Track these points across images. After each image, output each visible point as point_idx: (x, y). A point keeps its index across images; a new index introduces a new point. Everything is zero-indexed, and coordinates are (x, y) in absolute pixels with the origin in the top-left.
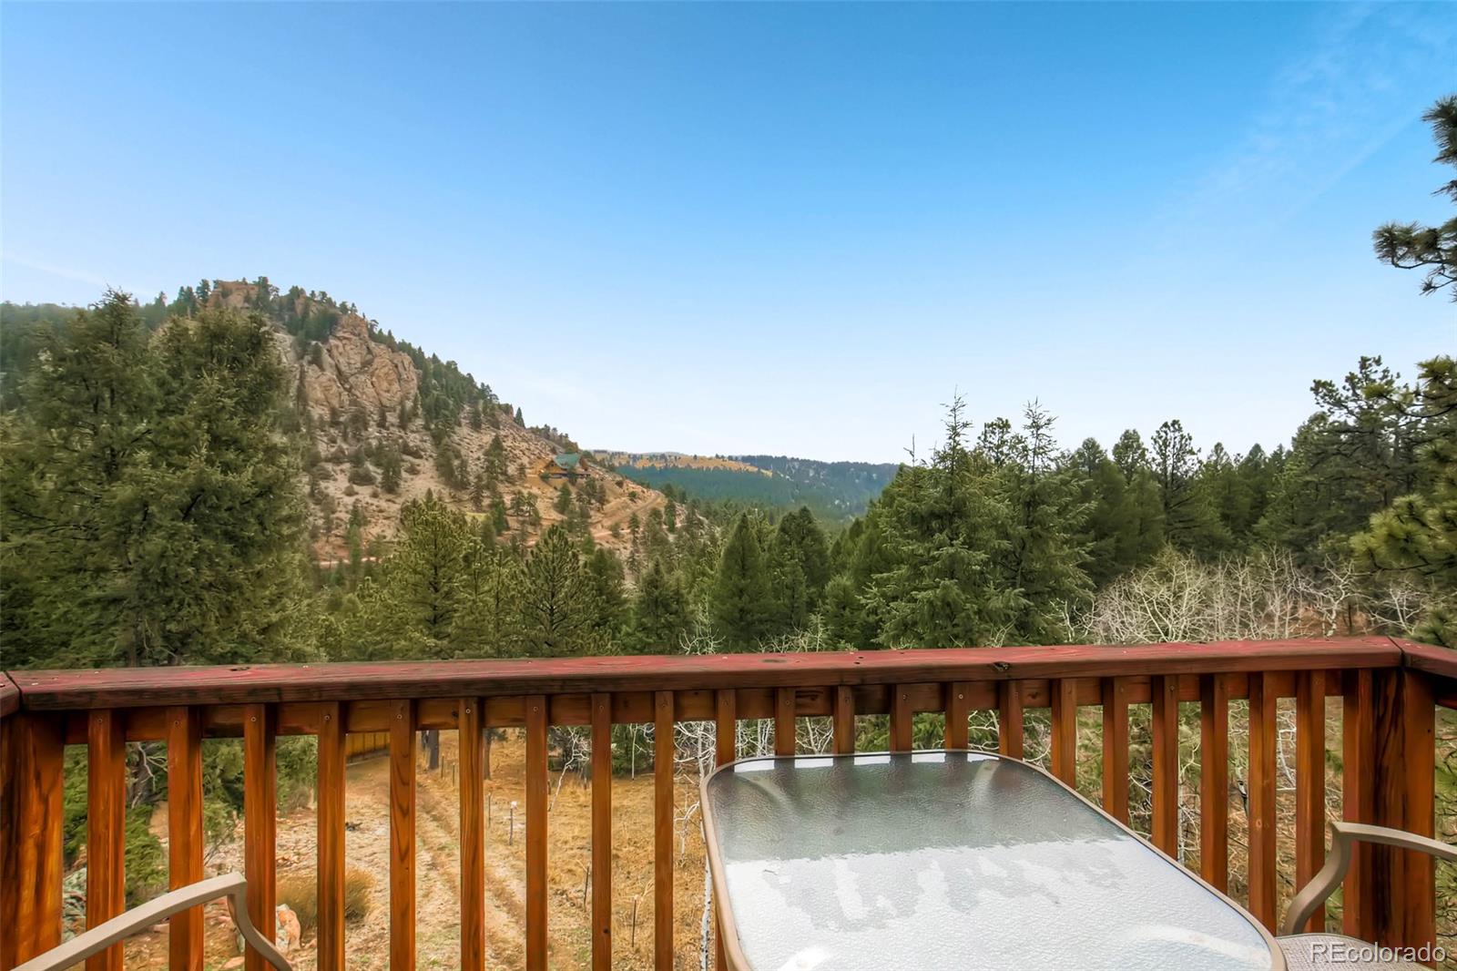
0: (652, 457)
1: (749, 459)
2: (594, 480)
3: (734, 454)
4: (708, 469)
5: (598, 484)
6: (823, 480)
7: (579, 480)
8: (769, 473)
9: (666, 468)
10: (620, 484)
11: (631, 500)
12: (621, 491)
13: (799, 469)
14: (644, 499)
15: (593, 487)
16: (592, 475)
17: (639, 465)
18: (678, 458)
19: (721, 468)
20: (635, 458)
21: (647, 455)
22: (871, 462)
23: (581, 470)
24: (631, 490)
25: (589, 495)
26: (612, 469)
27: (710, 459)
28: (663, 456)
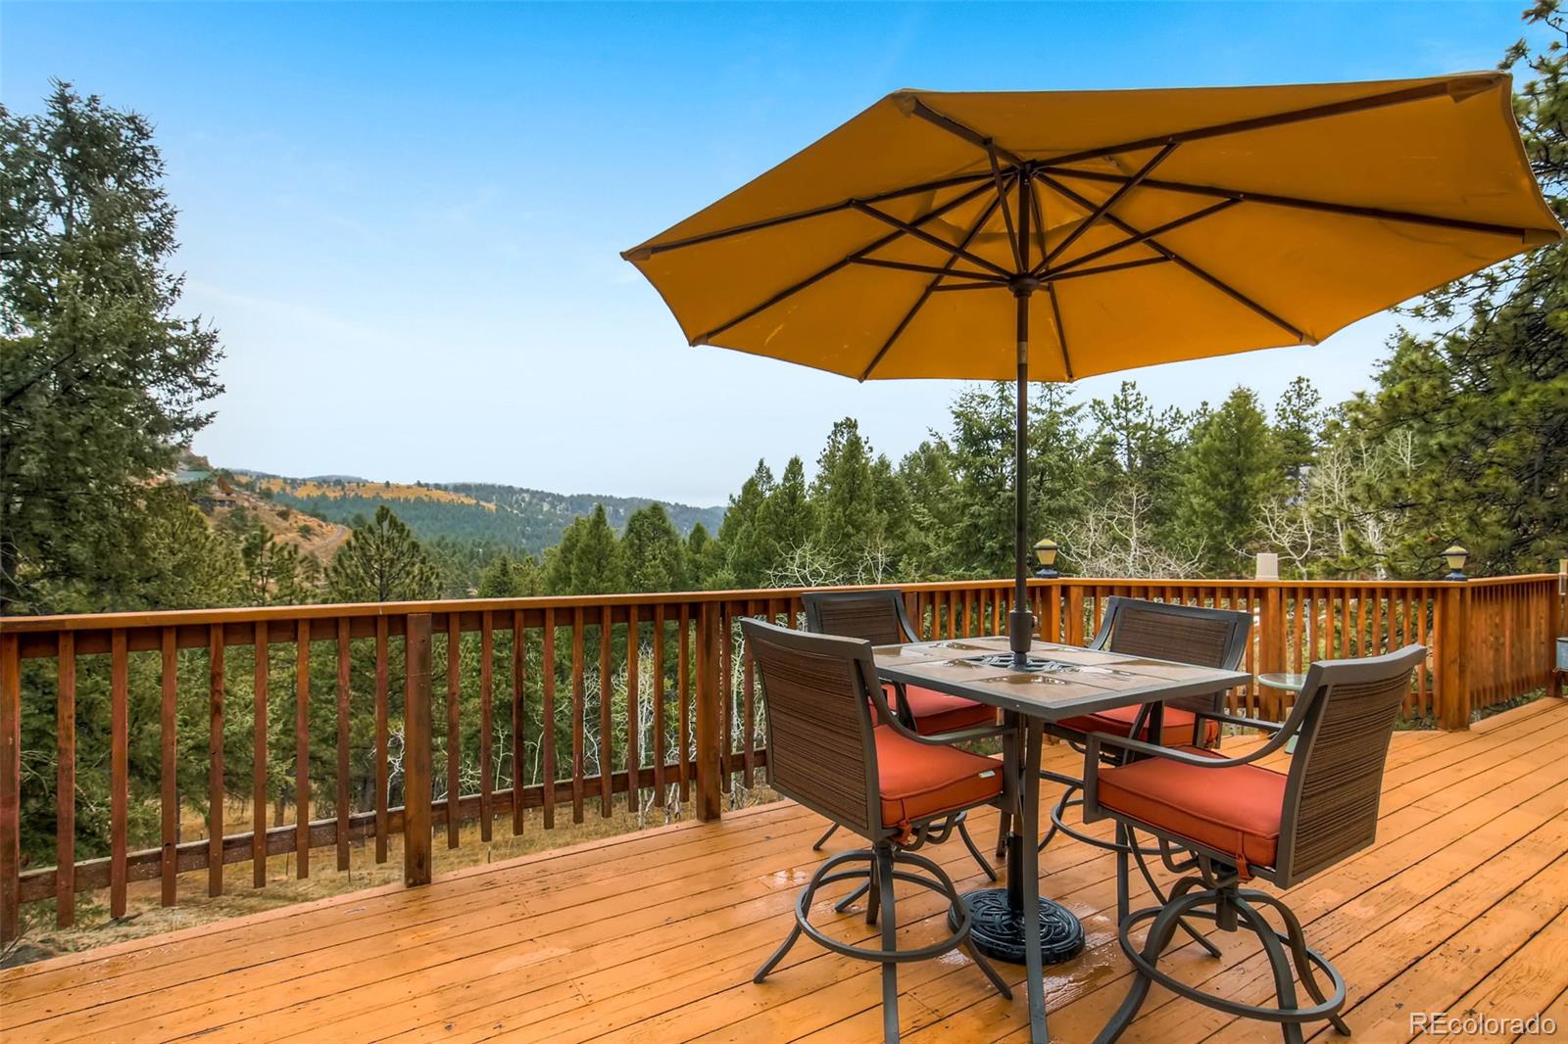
0: (322, 482)
1: (464, 489)
2: (243, 508)
3: (443, 482)
4: (407, 500)
5: (249, 514)
6: (560, 516)
7: (218, 508)
8: (492, 506)
9: (344, 497)
10: (284, 515)
11: (303, 537)
12: (286, 524)
13: (530, 503)
14: (322, 536)
15: (243, 518)
16: (239, 502)
17: (301, 493)
18: (361, 484)
19: (426, 499)
20: (294, 483)
21: (311, 479)
22: (617, 495)
23: (219, 495)
24: (301, 524)
25: (236, 528)
26: (267, 495)
27: (409, 487)
28: (338, 482)
